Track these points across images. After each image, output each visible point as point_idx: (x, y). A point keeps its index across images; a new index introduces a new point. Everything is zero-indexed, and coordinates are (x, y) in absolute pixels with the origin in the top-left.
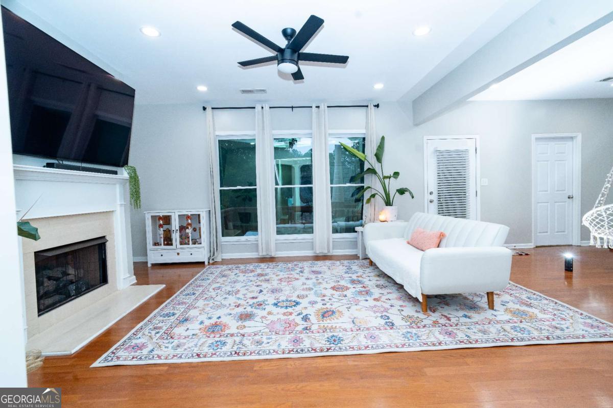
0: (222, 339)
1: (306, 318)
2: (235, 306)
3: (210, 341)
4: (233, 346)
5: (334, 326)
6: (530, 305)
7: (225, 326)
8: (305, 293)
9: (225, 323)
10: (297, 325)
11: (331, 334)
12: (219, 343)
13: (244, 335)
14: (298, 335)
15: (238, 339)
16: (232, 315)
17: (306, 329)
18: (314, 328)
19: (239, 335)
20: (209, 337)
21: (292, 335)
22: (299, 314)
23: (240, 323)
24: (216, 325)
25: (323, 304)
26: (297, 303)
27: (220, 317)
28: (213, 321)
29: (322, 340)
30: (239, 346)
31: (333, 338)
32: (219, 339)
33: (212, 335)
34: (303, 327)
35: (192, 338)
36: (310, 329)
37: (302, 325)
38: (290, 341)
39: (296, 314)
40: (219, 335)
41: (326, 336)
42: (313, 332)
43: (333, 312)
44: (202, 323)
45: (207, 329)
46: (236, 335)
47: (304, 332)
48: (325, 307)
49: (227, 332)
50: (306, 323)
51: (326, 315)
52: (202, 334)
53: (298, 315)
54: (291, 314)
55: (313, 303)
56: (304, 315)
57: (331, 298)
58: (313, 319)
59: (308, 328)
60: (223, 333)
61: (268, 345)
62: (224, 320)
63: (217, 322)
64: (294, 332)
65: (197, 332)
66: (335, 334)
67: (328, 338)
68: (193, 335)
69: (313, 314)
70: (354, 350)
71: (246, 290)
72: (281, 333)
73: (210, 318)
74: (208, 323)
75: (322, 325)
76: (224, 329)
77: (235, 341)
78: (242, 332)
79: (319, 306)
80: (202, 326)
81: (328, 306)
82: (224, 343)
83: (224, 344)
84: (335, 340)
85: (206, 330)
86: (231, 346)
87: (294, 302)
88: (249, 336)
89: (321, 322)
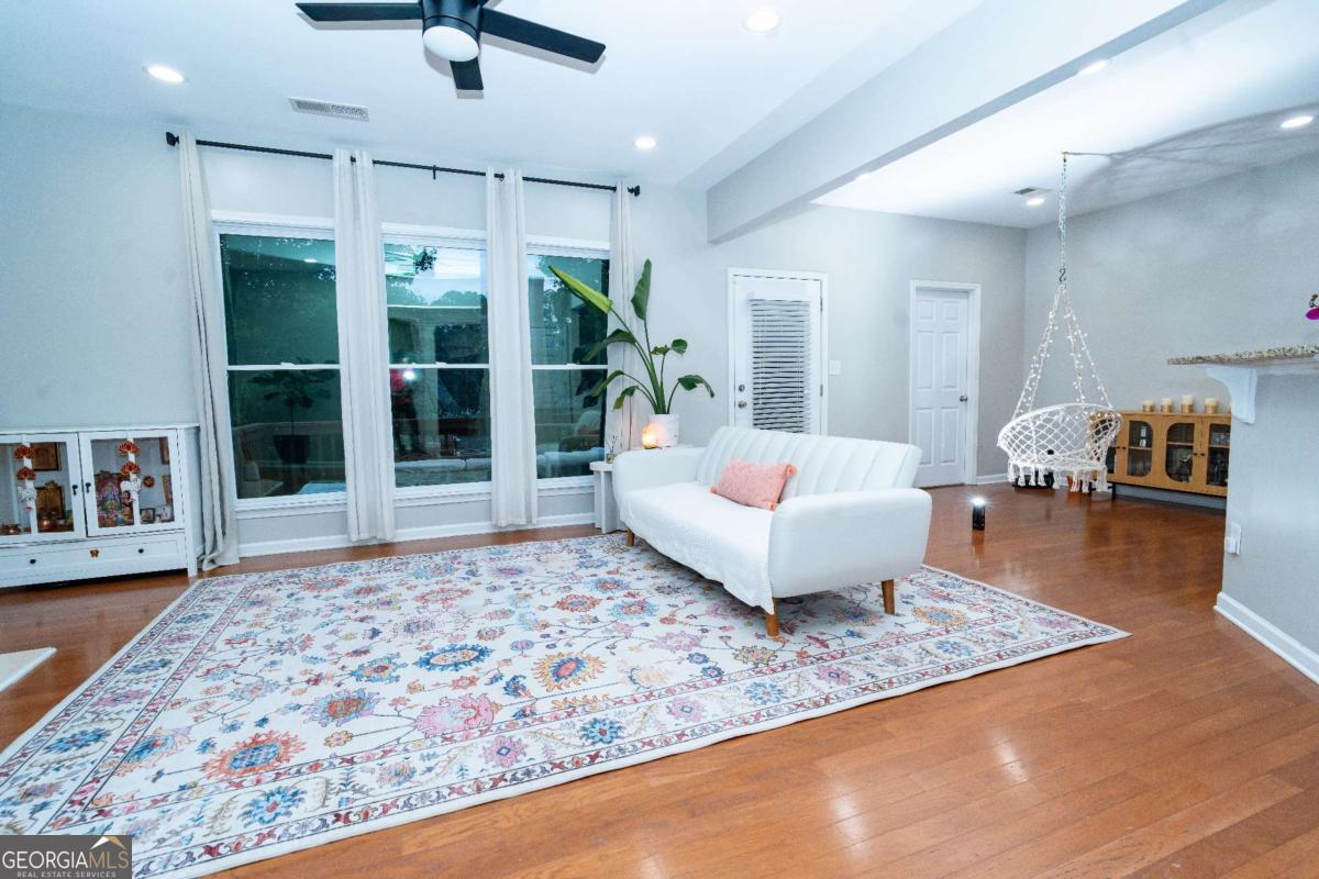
0: (285, 783)
1: (514, 688)
2: (308, 682)
3: (245, 797)
4: (325, 799)
5: (590, 697)
6: (947, 598)
7: (286, 743)
8: (496, 624)
9: (287, 734)
10: (496, 707)
11: (589, 718)
12: (278, 798)
13: (351, 761)
14: (507, 734)
15: (335, 776)
16: (302, 710)
17: (522, 714)
18: (543, 707)
19: (336, 762)
20: (239, 786)
21: (491, 738)
22: (495, 679)
23: (332, 727)
24: (256, 745)
25: (548, 646)
26: (483, 653)
27: (265, 720)
28: (246, 733)
29: (570, 735)
30: (345, 795)
31: (598, 726)
32: (273, 786)
33: (250, 778)
34: (515, 710)
35: (179, 800)
36: (533, 713)
37: (509, 707)
38: (487, 755)
39: (486, 679)
40: (272, 775)
41: (579, 725)
42: (541, 720)
43: (578, 663)
44: (207, 746)
45: (229, 761)
46: (326, 764)
47: (520, 722)
48: (553, 652)
49: (296, 759)
50: (519, 700)
51: (563, 672)
52: (213, 780)
53: (492, 683)
54: (472, 681)
55: (522, 646)
56: (507, 678)
57: (564, 629)
58: (534, 686)
59: (528, 712)
60: (285, 764)
61: (428, 776)
62: (280, 726)
63: (258, 735)
64: (494, 728)
65: (197, 775)
66: (599, 716)
67: (584, 729)
68: (182, 788)
69: (529, 675)
70: (654, 747)
71: (330, 633)
72: (457, 736)
73: (233, 728)
74: (227, 743)
75: (561, 699)
76: (286, 752)
77: (328, 783)
78: (342, 751)
79: (539, 652)
80: (207, 757)
81: (561, 648)
82: (295, 794)
83: (295, 797)
84: (602, 732)
85: (226, 767)
86: (320, 798)
87: (473, 649)
88: (368, 759)
89: (556, 691)
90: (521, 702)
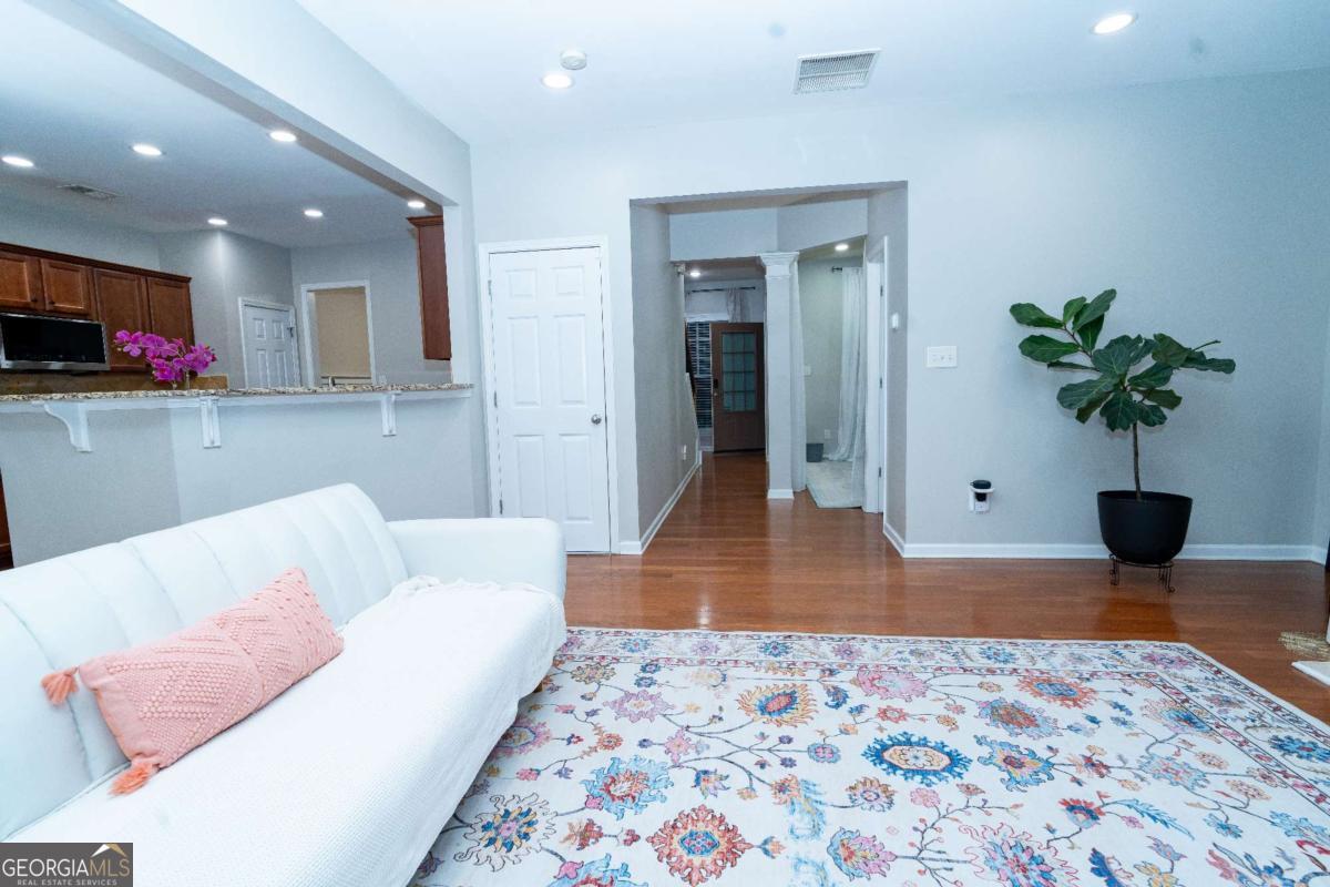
1: (838, 697)
5: (771, 672)
10: (854, 682)
11: (778, 659)
13: (964, 669)
14: (845, 661)
17: (832, 672)
18: (814, 674)
19: (977, 672)
21: (857, 662)
22: (859, 709)
25: (790, 740)
26: (877, 754)
29: (799, 651)
31: (777, 651)
34: (839, 677)
36: (823, 671)
37: (843, 679)
38: (860, 653)
39: (867, 714)
41: (789, 656)
42: (817, 665)
43: (764, 709)
46: (984, 671)
47: (834, 667)
48: (786, 730)
50: (835, 684)
51: (784, 701)
53: (861, 706)
54: (883, 714)
55: (823, 752)
56: (845, 708)
58: (819, 694)
59: (828, 672)
61: (900, 649)
64: (856, 667)
66: (772, 658)
67: (787, 653)
69: (821, 707)
72: (886, 669)
75: (797, 677)
79: (804, 735)
81: (774, 732)
84: (775, 648)
88: (951, 668)
89: (798, 683)
90: (834, 681)
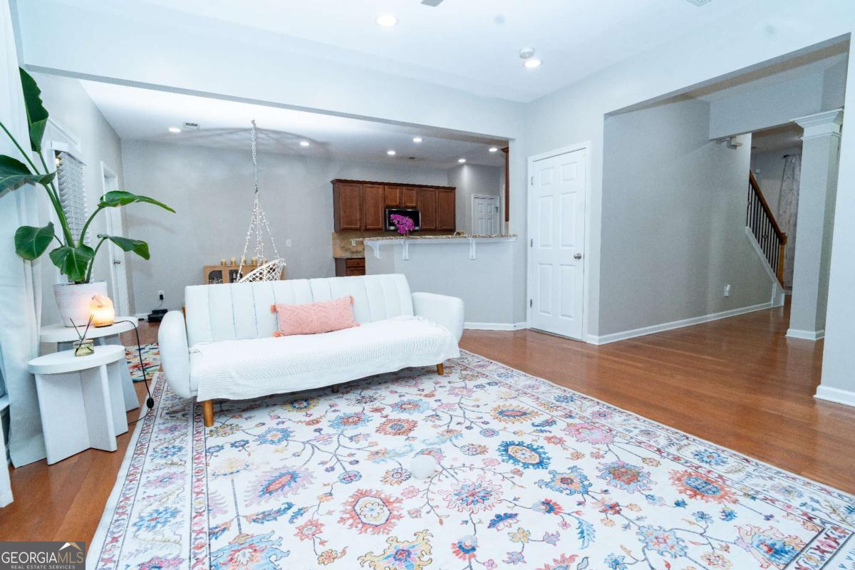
0: (697, 462)
3: (720, 470)
4: (685, 445)
7: (679, 479)
9: (674, 484)
12: (705, 459)
13: (659, 450)
15: (673, 450)
18: (560, 413)
19: (665, 455)
20: (720, 477)
22: (543, 431)
23: (647, 468)
24: (696, 492)
25: (487, 424)
27: (678, 504)
28: (697, 504)
30: (676, 441)
32: (703, 465)
33: (712, 476)
34: (567, 420)
35: (757, 492)
39: (543, 434)
40: (700, 470)
43: (501, 412)
44: (728, 516)
45: (718, 495)
46: (670, 457)
49: (680, 468)
50: (558, 421)
51: (517, 414)
52: (733, 490)
53: (547, 431)
55: (490, 433)
56: (537, 428)
58: (539, 419)
60: (689, 470)
62: (671, 492)
63: (691, 497)
65: (743, 500)
68: (754, 498)
69: (527, 423)
73: (702, 516)
74: (713, 507)
75: (547, 411)
76: (683, 476)
77: (678, 450)
78: (657, 457)
80: (731, 507)
82: (697, 455)
83: (697, 454)
85: (722, 493)
86: (690, 447)
88: (650, 446)
